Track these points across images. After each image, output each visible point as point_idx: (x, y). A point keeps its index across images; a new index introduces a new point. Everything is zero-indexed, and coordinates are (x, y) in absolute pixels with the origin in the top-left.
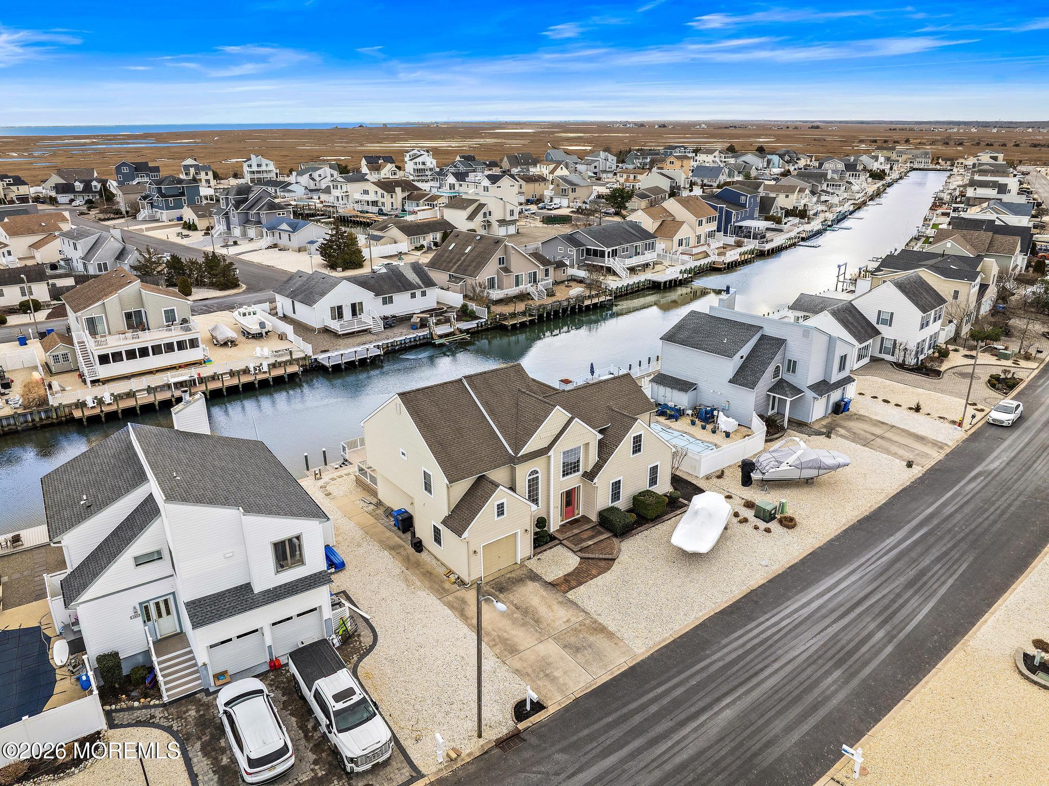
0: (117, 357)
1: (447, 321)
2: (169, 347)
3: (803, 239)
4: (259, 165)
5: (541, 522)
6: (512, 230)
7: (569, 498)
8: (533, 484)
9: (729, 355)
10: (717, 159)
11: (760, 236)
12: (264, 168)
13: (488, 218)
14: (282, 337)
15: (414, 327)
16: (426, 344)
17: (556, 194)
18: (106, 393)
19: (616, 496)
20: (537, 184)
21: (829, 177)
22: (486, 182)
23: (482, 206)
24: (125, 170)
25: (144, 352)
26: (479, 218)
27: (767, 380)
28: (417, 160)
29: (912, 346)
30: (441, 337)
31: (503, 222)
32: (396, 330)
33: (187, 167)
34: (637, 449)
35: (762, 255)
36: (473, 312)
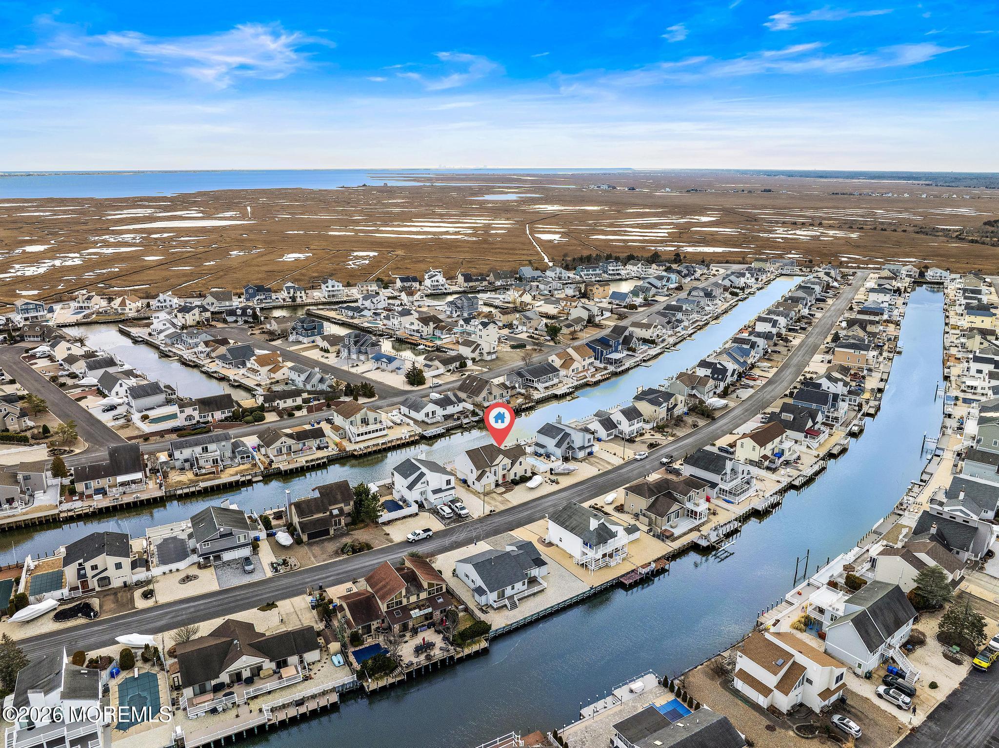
0: (362, 434)
1: (467, 416)
2: (377, 431)
3: (644, 361)
4: (333, 286)
5: (497, 481)
6: (494, 356)
7: (504, 476)
8: (495, 472)
9: (554, 438)
10: (640, 270)
11: (619, 362)
12: (336, 288)
13: (482, 351)
14: (408, 424)
15: (455, 420)
16: (460, 427)
17: (520, 324)
18: (362, 445)
19: (515, 476)
20: (509, 315)
21: (684, 309)
22: (480, 327)
23: (479, 345)
24: (251, 291)
25: (370, 432)
26: (478, 351)
27: (565, 445)
28: (433, 279)
29: (627, 433)
30: (466, 424)
31: (489, 353)
32: (449, 421)
33: (288, 288)
34: (521, 465)
35: (615, 374)
36: (477, 413)
